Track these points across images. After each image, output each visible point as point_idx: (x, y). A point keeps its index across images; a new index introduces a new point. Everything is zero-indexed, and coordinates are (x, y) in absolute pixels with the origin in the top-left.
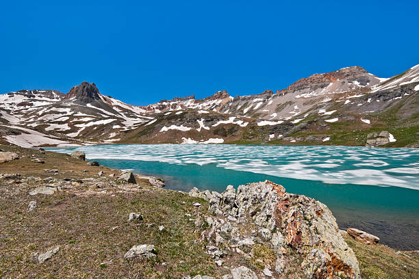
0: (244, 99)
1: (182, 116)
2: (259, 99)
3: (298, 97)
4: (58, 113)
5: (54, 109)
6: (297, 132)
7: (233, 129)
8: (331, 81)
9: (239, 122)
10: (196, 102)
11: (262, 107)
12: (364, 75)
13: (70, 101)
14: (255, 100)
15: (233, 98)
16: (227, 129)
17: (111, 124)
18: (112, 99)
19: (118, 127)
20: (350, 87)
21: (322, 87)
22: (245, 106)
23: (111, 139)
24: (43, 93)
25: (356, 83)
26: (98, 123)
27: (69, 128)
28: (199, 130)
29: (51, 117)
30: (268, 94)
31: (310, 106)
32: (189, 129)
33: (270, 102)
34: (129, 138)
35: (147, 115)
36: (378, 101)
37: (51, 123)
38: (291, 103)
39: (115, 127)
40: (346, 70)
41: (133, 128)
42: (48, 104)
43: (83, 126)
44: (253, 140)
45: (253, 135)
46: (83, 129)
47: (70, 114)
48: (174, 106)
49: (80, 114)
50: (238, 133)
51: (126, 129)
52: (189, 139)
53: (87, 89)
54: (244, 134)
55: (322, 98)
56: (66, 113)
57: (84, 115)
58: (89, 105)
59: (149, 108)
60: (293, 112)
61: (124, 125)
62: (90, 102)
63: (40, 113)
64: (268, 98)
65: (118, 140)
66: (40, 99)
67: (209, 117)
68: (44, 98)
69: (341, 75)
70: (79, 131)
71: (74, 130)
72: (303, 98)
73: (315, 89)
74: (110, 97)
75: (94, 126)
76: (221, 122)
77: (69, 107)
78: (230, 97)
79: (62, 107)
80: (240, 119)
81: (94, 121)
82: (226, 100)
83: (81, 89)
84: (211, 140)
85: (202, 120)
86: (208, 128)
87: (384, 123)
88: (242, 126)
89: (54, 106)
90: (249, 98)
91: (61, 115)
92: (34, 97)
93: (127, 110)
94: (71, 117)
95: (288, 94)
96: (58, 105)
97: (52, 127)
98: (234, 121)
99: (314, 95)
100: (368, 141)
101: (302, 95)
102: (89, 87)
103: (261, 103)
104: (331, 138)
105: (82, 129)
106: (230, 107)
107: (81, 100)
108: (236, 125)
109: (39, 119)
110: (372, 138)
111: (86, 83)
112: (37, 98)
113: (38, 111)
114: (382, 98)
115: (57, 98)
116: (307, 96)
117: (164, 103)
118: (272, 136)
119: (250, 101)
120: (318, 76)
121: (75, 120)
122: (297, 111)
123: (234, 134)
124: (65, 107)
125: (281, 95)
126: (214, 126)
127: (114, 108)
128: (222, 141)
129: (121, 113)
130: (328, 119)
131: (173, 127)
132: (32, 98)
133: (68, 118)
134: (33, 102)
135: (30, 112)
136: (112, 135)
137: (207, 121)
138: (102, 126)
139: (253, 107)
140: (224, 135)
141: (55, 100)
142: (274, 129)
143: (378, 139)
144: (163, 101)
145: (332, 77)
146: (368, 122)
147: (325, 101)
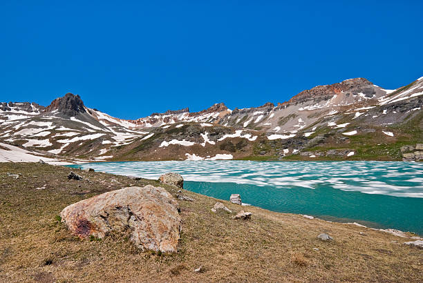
0: (243, 112)
1: (184, 129)
2: (260, 112)
3: (301, 109)
4: (38, 127)
5: (33, 123)
6: (314, 145)
7: (241, 143)
8: (335, 94)
9: (247, 136)
10: (190, 115)
11: (263, 120)
12: (369, 87)
13: (52, 114)
14: (255, 113)
15: (231, 111)
16: (235, 143)
17: (100, 139)
18: (98, 113)
19: (108, 142)
20: (356, 99)
21: (326, 99)
22: (245, 119)
23: (102, 155)
24: (20, 106)
25: (361, 95)
26: (84, 138)
27: (51, 144)
28: (203, 145)
29: (29, 132)
30: (269, 107)
31: (316, 119)
32: (192, 144)
33: (272, 116)
34: (124, 155)
35: (137, 130)
36: (395, 112)
37: (29, 138)
38: (294, 116)
39: (104, 142)
40: (349, 81)
41: (125, 144)
42: (26, 117)
43: (67, 142)
44: (265, 155)
45: (264, 150)
46: (67, 144)
47: (52, 128)
48: (167, 120)
49: (63, 128)
50: (248, 147)
51: (118, 145)
52: (194, 155)
53: (72, 101)
54: (254, 149)
55: (328, 111)
56: (46, 127)
57: (68, 129)
58: (73, 119)
59: (139, 122)
60: (298, 126)
61: (115, 141)
62: (75, 115)
63: (17, 127)
64: (269, 110)
65: (111, 157)
66: (16, 112)
67: (213, 130)
68: (20, 112)
69: (345, 87)
70: (62, 148)
71: (56, 146)
72: (307, 110)
73: (319, 101)
74: (96, 110)
75: (80, 141)
76: (227, 136)
77: (50, 121)
78: (228, 110)
79: (42, 120)
80: (248, 132)
81: (80, 136)
82: (223, 114)
83: (65, 101)
84: (218, 156)
85: (207, 133)
86: (213, 143)
87: (409, 136)
88: (251, 140)
89: (33, 119)
90: (249, 111)
91: (41, 130)
92: (10, 109)
93: (115, 125)
94: (53, 132)
95: (290, 107)
96: (37, 119)
97: (31, 143)
98: (241, 135)
99: (319, 107)
100: (405, 155)
101: (305, 108)
102: (74, 99)
103: (262, 116)
104: (355, 152)
105: (65, 145)
106: (229, 121)
107: (65, 113)
108: (244, 138)
109: (16, 134)
110: (408, 151)
111: (71, 95)
112: (13, 111)
113: (14, 125)
114: (398, 109)
115: (36, 111)
116: (311, 108)
117: (156, 117)
118: (286, 151)
119: (250, 114)
120: (321, 88)
121: (58, 135)
122: (302, 124)
123: (243, 149)
124: (47, 121)
125: (283, 107)
126: (219, 140)
127: (101, 122)
128: (230, 156)
129: (109, 128)
130: (345, 132)
131: (174, 142)
132: (7, 111)
133: (50, 133)
134: (8, 116)
135: (4, 126)
136: (103, 151)
137: (211, 135)
138: (89, 141)
139: (253, 121)
140: (232, 151)
141: (34, 113)
142: (288, 143)
143: (417, 153)
144: (154, 115)
145: (336, 89)
146: (391, 134)
147: (330, 113)
